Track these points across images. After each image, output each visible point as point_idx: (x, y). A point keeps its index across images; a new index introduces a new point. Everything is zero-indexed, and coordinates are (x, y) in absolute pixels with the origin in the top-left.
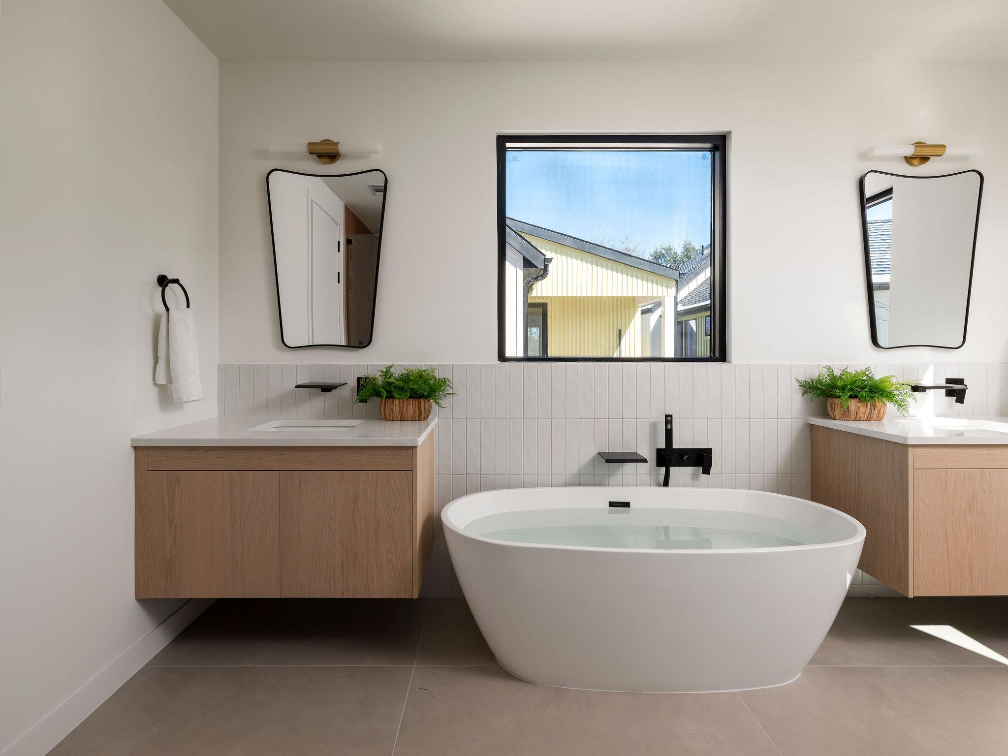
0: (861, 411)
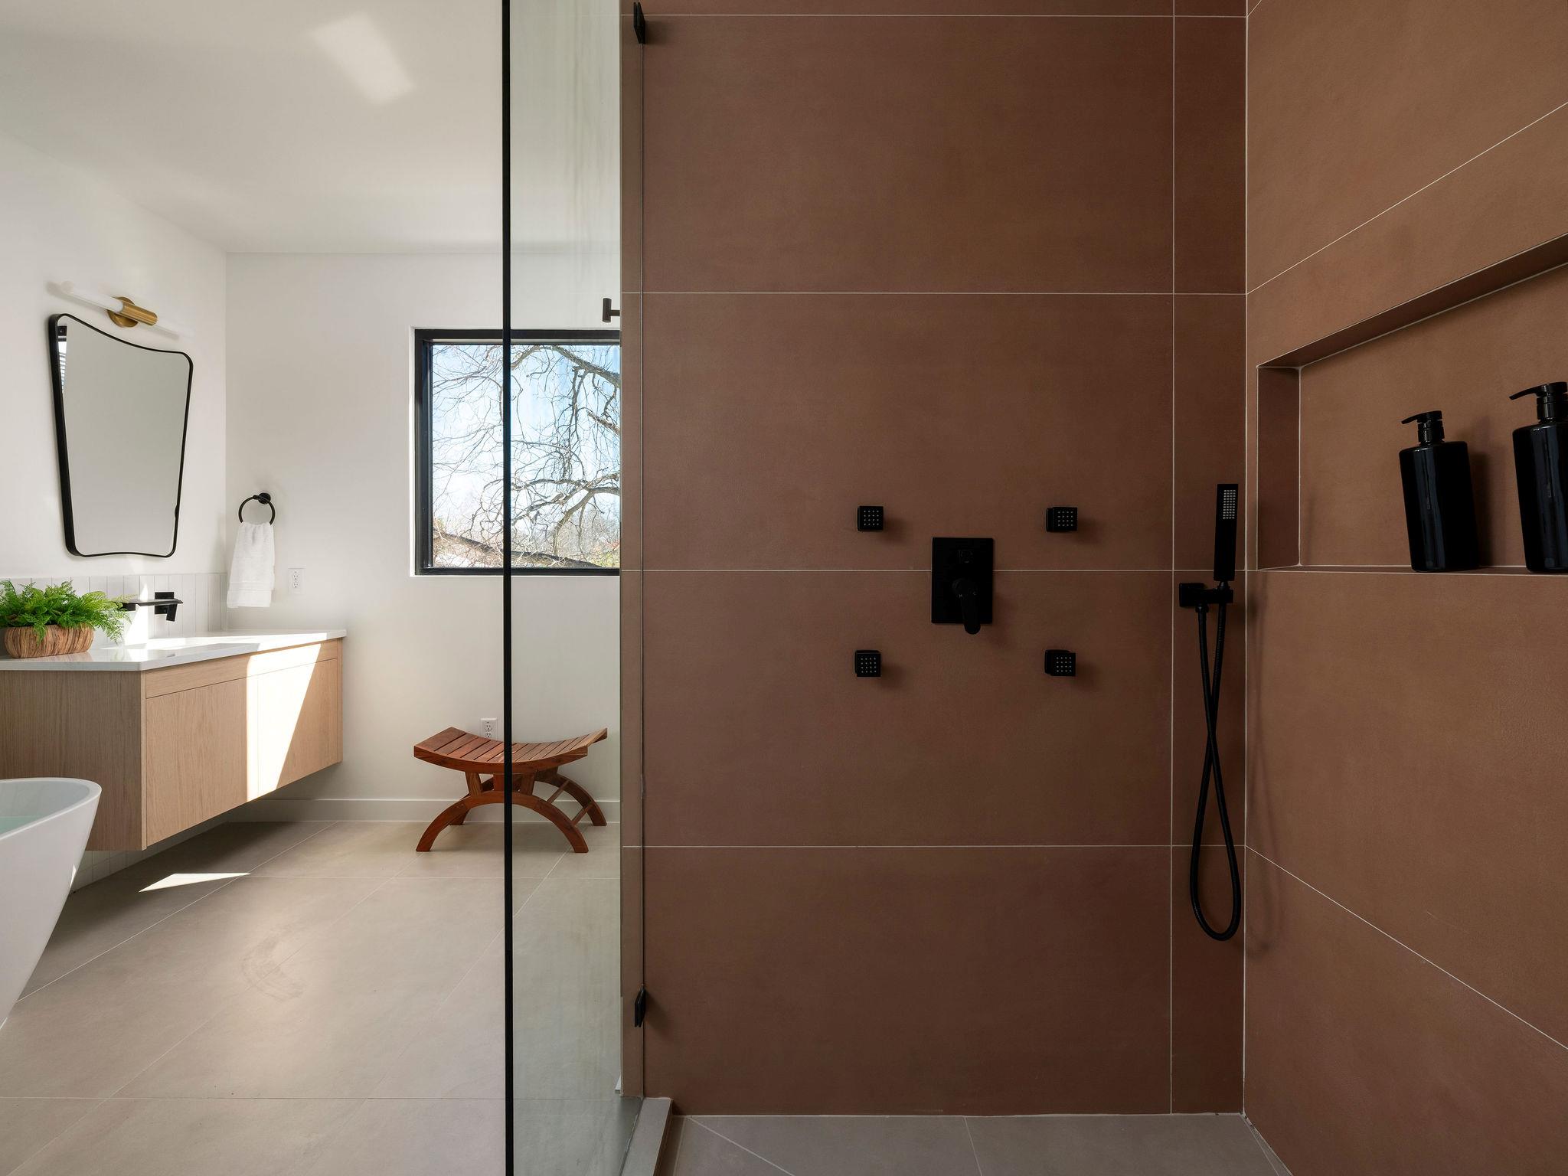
0: (61, 642)
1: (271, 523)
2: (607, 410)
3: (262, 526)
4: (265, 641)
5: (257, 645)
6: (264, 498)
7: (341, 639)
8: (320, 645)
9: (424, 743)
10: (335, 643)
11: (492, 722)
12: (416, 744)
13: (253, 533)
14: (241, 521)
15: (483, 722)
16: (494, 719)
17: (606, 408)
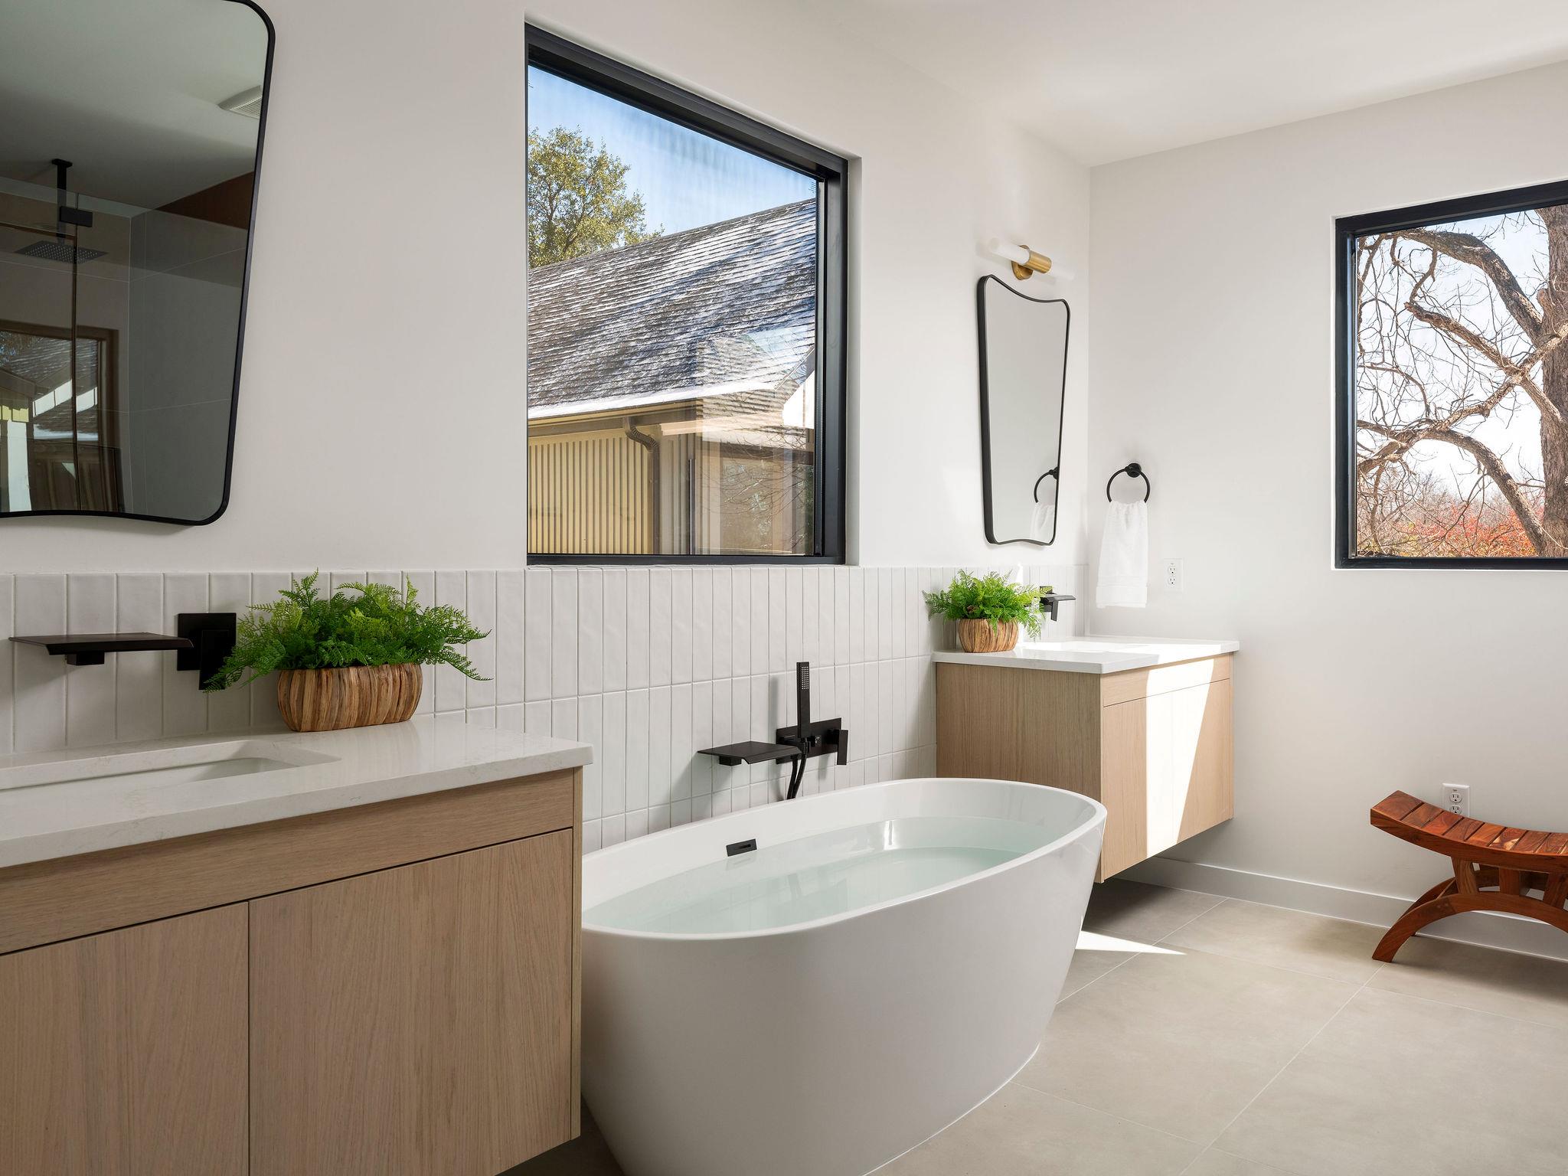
0: (1001, 637)
1: (1146, 500)
2: (1417, 299)
3: (1135, 505)
4: (1166, 652)
5: (1157, 657)
6: (1134, 470)
7: (1232, 654)
8: (1212, 660)
9: (1379, 806)
10: (1227, 658)
11: (1463, 791)
12: (1372, 806)
13: (1126, 515)
14: (1110, 500)
15: (1448, 788)
16: (1467, 787)
17: (1414, 294)
